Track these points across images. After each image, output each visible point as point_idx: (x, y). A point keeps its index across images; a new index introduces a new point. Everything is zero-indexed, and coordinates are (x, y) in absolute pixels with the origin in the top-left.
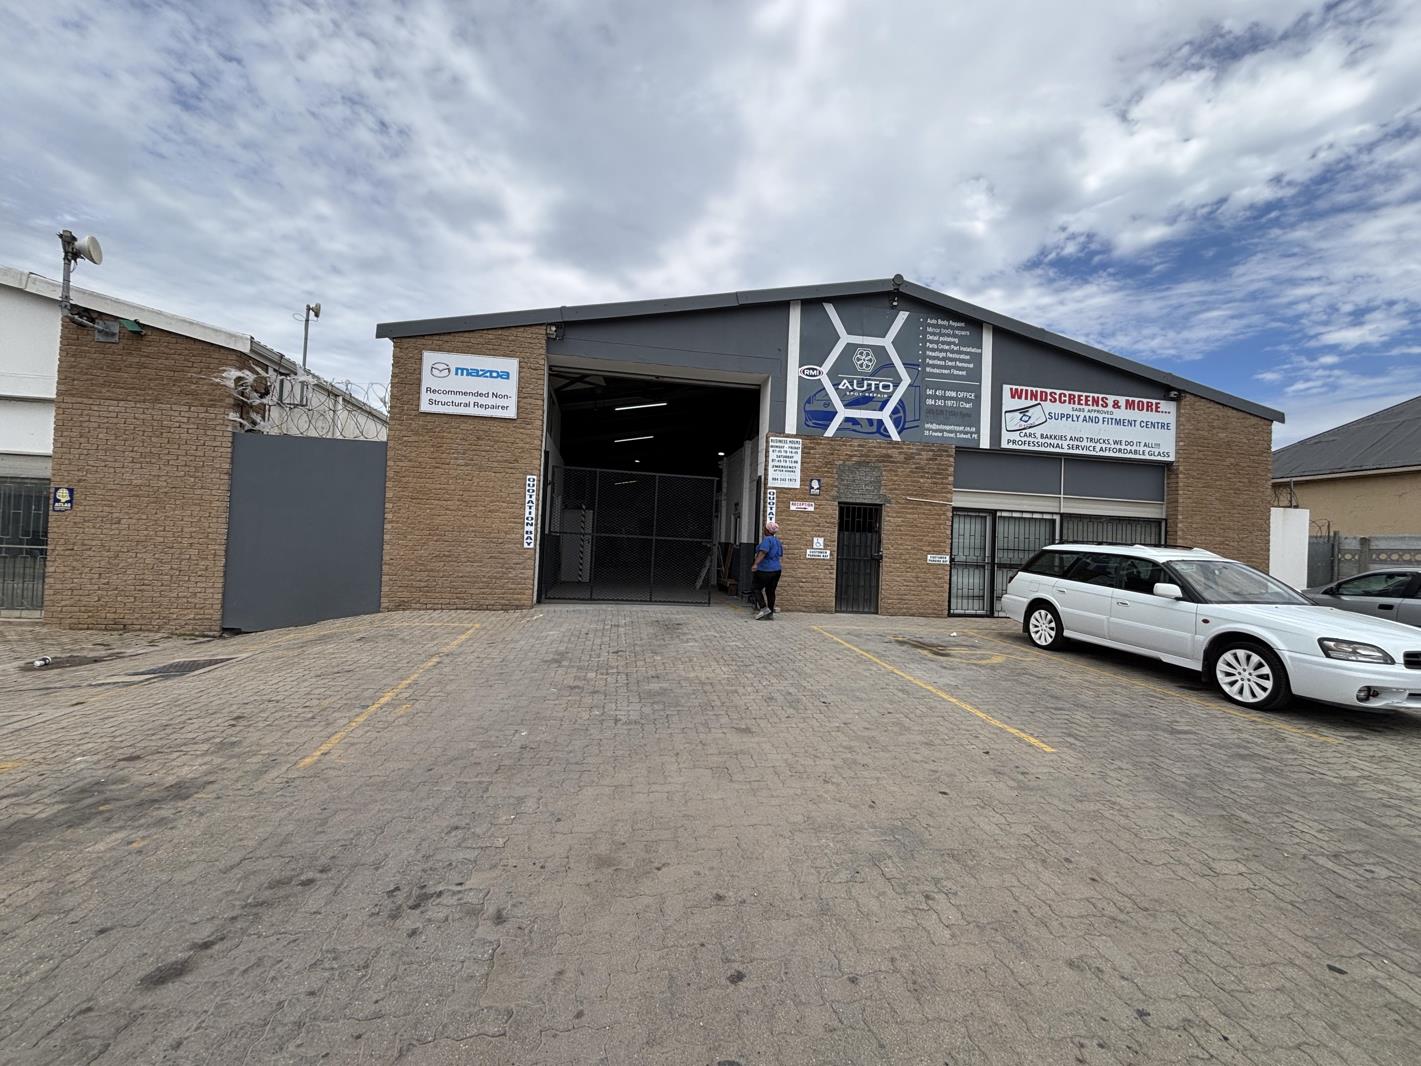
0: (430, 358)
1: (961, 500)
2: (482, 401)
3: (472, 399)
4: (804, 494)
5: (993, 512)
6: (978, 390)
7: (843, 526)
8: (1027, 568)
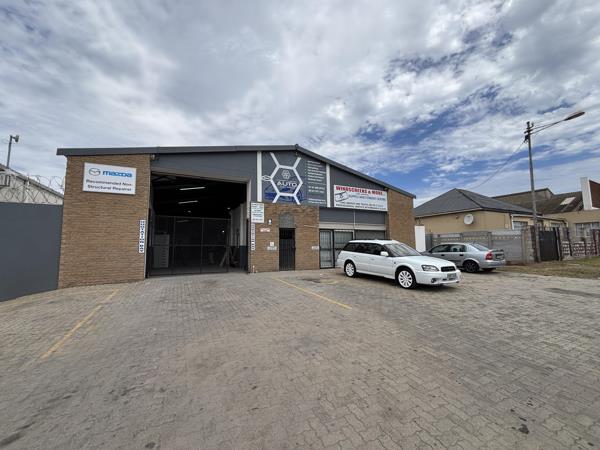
0: (88, 166)
1: (322, 226)
2: (117, 186)
3: (112, 186)
4: (265, 225)
5: (333, 230)
6: (325, 187)
7: (281, 237)
8: (344, 249)
